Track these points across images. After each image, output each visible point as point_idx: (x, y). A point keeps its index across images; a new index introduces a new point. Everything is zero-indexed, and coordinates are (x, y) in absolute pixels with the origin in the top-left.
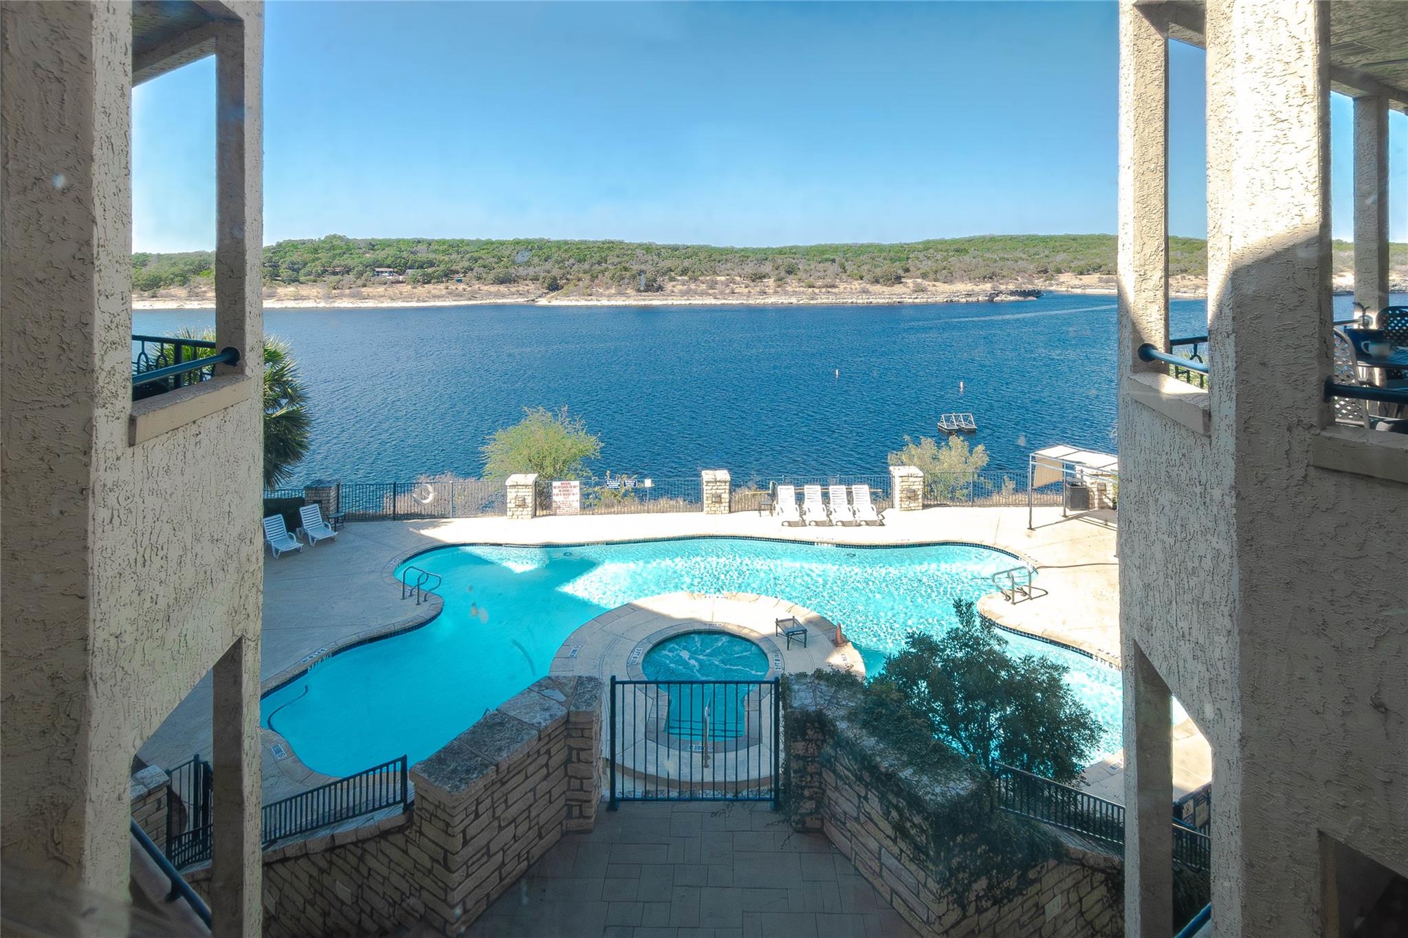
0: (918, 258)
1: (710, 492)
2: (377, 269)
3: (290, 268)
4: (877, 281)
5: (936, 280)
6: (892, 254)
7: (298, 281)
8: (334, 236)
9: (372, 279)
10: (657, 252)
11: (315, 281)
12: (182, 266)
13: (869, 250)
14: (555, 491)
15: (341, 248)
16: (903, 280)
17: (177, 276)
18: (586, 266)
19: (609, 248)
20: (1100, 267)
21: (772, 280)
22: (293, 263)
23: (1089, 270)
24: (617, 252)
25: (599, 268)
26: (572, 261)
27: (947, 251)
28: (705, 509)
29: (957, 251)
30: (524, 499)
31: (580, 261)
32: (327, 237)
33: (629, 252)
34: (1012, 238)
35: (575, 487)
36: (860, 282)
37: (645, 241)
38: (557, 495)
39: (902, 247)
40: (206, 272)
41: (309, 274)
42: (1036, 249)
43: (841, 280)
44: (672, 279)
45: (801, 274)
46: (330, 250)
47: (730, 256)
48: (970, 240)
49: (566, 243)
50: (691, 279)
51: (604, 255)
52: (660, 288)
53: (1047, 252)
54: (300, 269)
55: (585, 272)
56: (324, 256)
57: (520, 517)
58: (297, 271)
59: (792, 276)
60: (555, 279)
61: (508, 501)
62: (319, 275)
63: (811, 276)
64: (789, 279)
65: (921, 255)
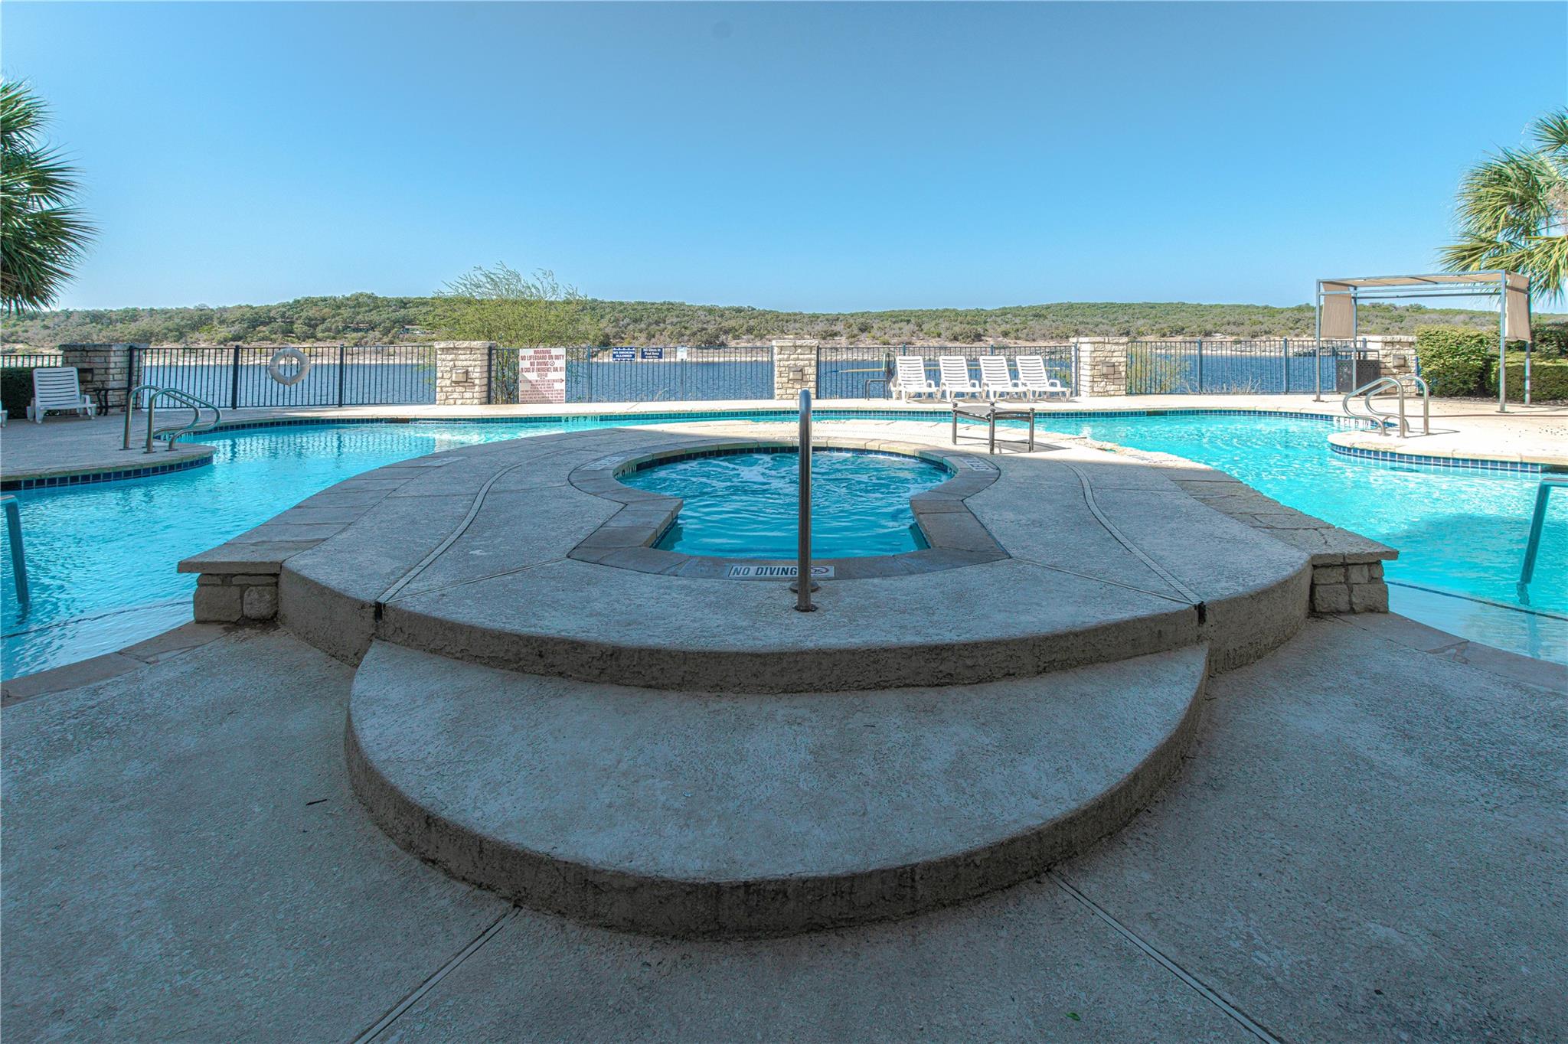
0: (995, 322)
1: (787, 363)
2: (407, 327)
3: (305, 324)
4: (956, 339)
5: (1017, 338)
6: (969, 318)
7: (315, 337)
8: (361, 294)
9: (401, 336)
10: (720, 313)
11: (334, 338)
12: (177, 321)
13: (945, 314)
14: (524, 364)
15: (369, 305)
16: (983, 338)
17: (171, 331)
18: (643, 326)
19: (668, 309)
20: (1183, 329)
21: (844, 338)
22: (310, 319)
23: (1172, 333)
24: (677, 312)
25: (657, 328)
26: (627, 320)
27: (1026, 316)
28: (777, 392)
29: (1035, 316)
30: (467, 372)
31: (635, 321)
32: (352, 295)
33: (690, 313)
34: (1090, 306)
35: (557, 357)
36: (937, 339)
37: (708, 304)
38: (528, 370)
39: (979, 312)
40: (206, 328)
41: (329, 330)
42: (1115, 315)
43: (918, 338)
44: (736, 337)
45: (875, 332)
46: (355, 307)
47: (798, 317)
48: (1048, 307)
49: (621, 304)
50: (756, 336)
51: (662, 316)
52: (723, 345)
53: (1126, 318)
54: (317, 325)
55: (641, 331)
56: (346, 313)
57: (459, 402)
58: (314, 327)
59: (865, 334)
60: (607, 336)
61: (439, 375)
62: (338, 332)
63: (885, 334)
64: (863, 336)
65: (999, 320)
